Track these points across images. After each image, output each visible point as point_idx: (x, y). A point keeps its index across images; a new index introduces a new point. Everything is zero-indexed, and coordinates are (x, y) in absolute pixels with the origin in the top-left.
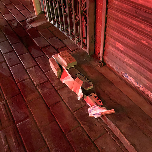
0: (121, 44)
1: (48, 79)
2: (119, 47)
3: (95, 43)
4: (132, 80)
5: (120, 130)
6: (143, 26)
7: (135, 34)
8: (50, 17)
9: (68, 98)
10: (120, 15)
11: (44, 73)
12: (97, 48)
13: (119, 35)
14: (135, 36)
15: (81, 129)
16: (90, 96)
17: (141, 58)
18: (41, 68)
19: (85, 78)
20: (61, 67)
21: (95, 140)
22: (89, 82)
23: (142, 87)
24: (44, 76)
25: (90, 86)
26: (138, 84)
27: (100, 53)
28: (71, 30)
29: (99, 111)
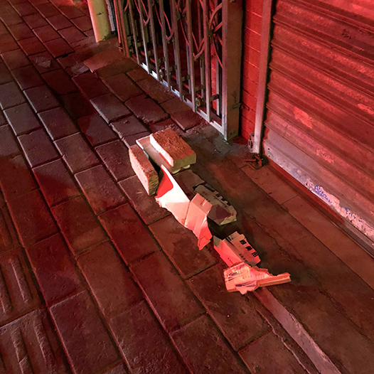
0: (306, 114)
1: (126, 197)
2: (301, 120)
3: (241, 111)
4: (332, 201)
5: (302, 324)
6: (362, 69)
7: (340, 87)
8: (131, 47)
9: (175, 244)
10: (305, 42)
11: (116, 182)
12: (247, 121)
13: (303, 90)
14: (342, 94)
15: (206, 321)
16: (229, 241)
17: (356, 148)
18: (108, 171)
19: (217, 195)
20: (158, 169)
21: (240, 349)
22: (226, 206)
23: (358, 218)
24: (116, 189)
25: (229, 215)
26: (349, 212)
27: (253, 136)
28: (184, 78)
29: (251, 276)
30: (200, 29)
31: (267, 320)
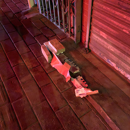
1: (40, 64)
2: (103, 36)
3: (81, 33)
4: (113, 65)
5: (103, 108)
6: (125, 17)
7: (117, 23)
8: (42, 10)
9: (57, 80)
10: (104, 7)
11: (36, 58)
12: (83, 36)
13: (103, 25)
14: (117, 26)
15: (69, 107)
16: (77, 79)
17: (122, 45)
18: (33, 54)
19: (73, 63)
20: (51, 53)
21: (81, 117)
22: (76, 67)
23: (123, 71)
24: (36, 61)
25: (77, 70)
26: (119, 68)
27: (86, 42)
28: (61, 21)
29: (85, 91)
30: (66, 3)
31: (90, 107)
